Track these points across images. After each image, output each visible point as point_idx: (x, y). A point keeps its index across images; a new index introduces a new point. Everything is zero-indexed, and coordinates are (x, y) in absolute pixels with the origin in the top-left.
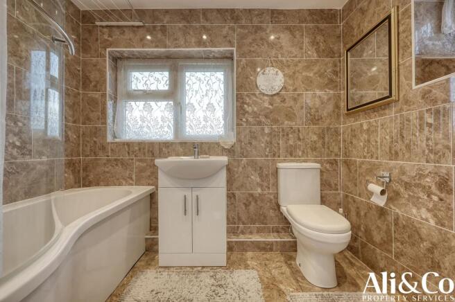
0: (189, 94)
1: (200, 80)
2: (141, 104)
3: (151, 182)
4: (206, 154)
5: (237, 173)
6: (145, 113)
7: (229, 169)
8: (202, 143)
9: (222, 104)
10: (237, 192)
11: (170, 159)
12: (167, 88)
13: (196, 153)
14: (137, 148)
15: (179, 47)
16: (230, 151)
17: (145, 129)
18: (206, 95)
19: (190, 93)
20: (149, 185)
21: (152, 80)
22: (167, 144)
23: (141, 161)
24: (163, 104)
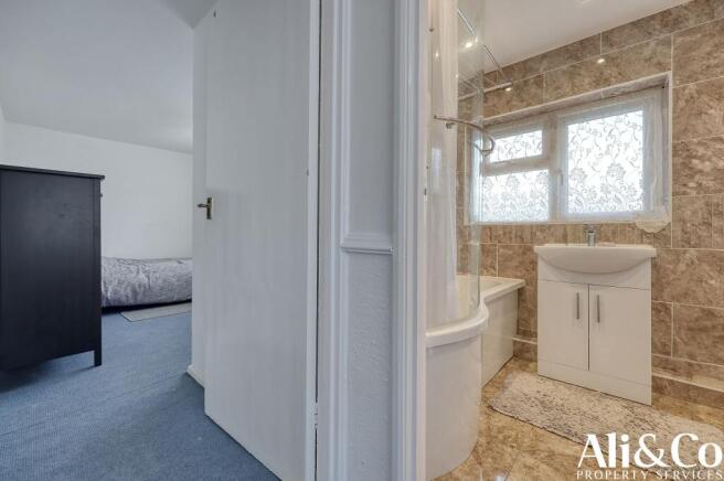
0: (576, 156)
1: (595, 132)
2: (503, 178)
3: (519, 274)
4: (608, 240)
5: (674, 272)
6: (509, 189)
7: (656, 266)
8: (602, 225)
9: (640, 163)
10: (673, 305)
11: (547, 246)
12: (539, 152)
13: (592, 238)
14: (501, 232)
15: (563, 96)
16: (658, 237)
17: (508, 209)
18: (607, 152)
19: (578, 152)
20: (516, 277)
21: (518, 146)
22: (542, 227)
23: (506, 247)
24: (533, 174)
